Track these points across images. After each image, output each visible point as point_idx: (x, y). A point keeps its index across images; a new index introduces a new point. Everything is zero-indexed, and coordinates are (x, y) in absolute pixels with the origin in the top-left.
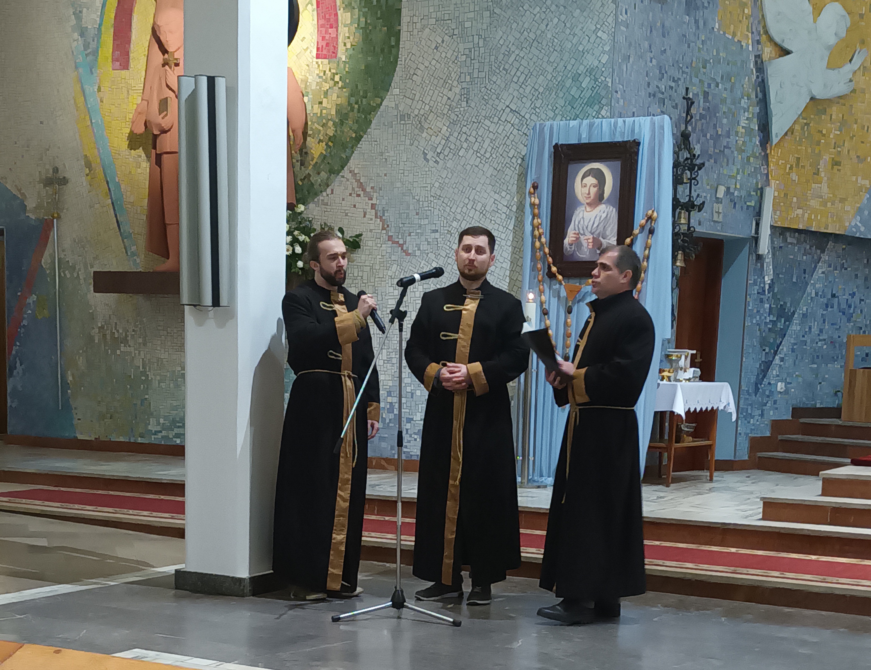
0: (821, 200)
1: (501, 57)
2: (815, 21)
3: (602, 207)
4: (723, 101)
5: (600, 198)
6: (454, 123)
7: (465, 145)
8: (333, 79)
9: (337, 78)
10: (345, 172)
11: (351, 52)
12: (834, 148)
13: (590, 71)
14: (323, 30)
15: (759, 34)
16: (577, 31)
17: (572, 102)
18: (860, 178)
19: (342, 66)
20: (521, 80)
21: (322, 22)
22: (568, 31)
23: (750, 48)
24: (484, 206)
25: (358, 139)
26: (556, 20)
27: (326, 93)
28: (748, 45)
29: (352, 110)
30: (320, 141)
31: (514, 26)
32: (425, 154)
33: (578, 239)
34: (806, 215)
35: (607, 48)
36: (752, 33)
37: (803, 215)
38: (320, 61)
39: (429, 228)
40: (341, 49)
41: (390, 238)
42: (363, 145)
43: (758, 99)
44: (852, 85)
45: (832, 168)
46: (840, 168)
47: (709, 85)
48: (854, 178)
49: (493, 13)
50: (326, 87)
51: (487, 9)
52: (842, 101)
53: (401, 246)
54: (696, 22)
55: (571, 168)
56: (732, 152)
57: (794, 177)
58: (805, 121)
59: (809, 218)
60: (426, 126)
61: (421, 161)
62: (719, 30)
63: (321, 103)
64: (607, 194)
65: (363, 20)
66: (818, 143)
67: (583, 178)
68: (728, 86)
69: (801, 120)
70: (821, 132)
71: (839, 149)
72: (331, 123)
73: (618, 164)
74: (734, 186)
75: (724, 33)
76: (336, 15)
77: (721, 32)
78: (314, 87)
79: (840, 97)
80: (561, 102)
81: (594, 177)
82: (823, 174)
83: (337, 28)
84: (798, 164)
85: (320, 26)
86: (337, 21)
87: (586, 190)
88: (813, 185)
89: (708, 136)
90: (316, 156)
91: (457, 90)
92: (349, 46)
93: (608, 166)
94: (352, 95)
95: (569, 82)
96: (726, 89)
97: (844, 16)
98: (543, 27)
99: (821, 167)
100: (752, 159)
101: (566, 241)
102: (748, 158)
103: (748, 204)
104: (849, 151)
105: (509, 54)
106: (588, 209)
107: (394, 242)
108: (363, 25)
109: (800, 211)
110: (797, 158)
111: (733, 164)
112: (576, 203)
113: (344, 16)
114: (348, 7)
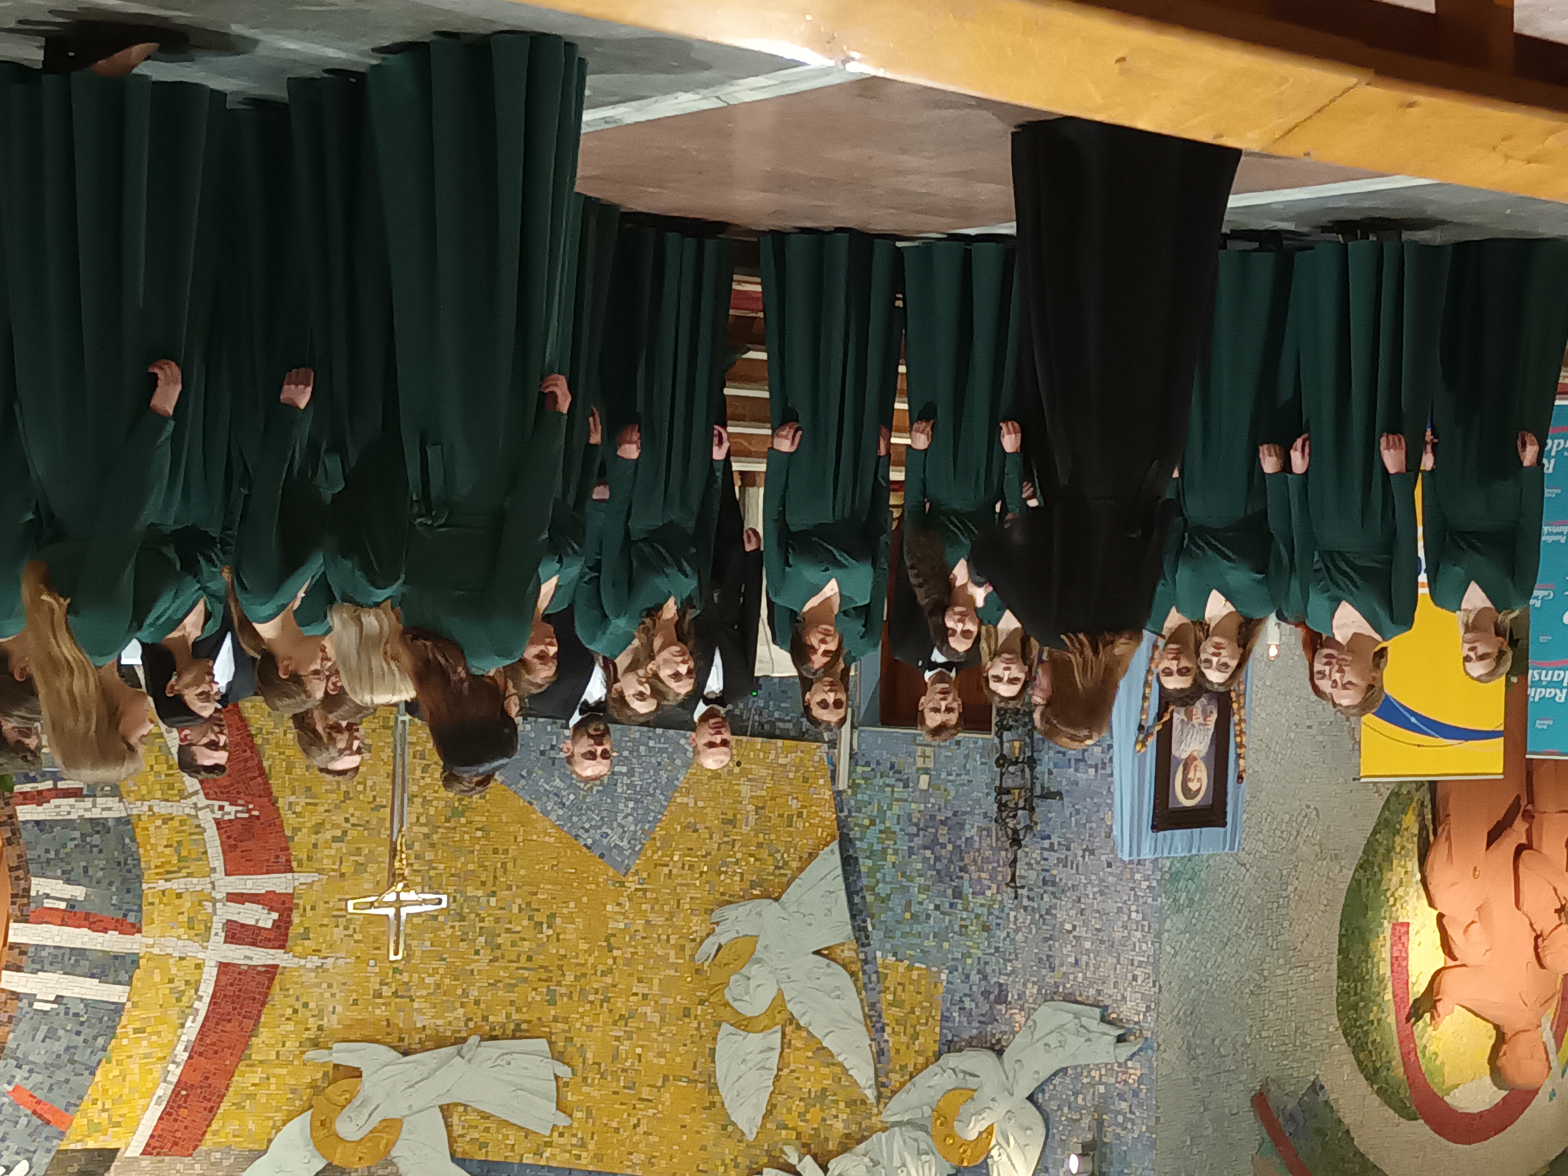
1: (1254, 927)
2: (780, 992)
3: (1184, 756)
4: (925, 889)
5: (1187, 764)
6: (1293, 851)
7: (1284, 827)
8: (1396, 900)
9: (1391, 901)
10: (1386, 794)
11: (1380, 930)
12: (734, 840)
13: (1179, 911)
14: (1404, 955)
15: (864, 972)
16: (1191, 955)
17: (1194, 876)
18: (691, 804)
19: (1388, 915)
20: (1237, 900)
21: (1404, 964)
22: (1198, 954)
23: (879, 954)
24: (1267, 757)
25: (1375, 832)
26: (1209, 966)
27: (1401, 883)
28: (884, 957)
29: (1379, 865)
30: (1407, 829)
31: (1243, 960)
32: (1318, 815)
33: (1205, 719)
34: (772, 756)
35: (1166, 935)
36: (877, 972)
37: (777, 757)
38: (1406, 920)
40: (1388, 933)
42: (1371, 824)
43: (861, 894)
45: (735, 815)
46: (723, 817)
47: (952, 905)
48: (700, 804)
49: (1261, 974)
50: (1401, 891)
51: (1266, 979)
52: (726, 898)
54: (985, 978)
56: (901, 830)
57: (795, 804)
58: (782, 871)
59: (766, 753)
60: (1317, 848)
61: (1321, 807)
62: (940, 972)
63: (1406, 873)
64: (1181, 769)
65: (1370, 966)
66: (760, 845)
67: (1199, 790)
68: (915, 908)
69: (789, 873)
70: (756, 859)
71: (726, 839)
72: (1398, 849)
73: (1171, 805)
74: (896, 789)
75: (929, 968)
76: (1392, 971)
77: (934, 969)
78: (1410, 891)
79: (730, 903)
80: (1203, 875)
81: (1189, 789)
82: (751, 807)
83: (1392, 957)
84: (790, 817)
85: (1406, 959)
86: (1392, 965)
87: (1198, 775)
88: (764, 793)
89: (950, 847)
90: (1410, 813)
91: (1291, 888)
92: (1381, 936)
94: (1379, 882)
95: (1197, 898)
96: (921, 903)
97: (735, 1000)
98: (1219, 959)
99: (752, 818)
100: (867, 822)
101: (1215, 716)
102: (873, 823)
103: (868, 769)
104: (711, 838)
105: (1247, 929)
106: (1195, 754)
108: (1370, 960)
109: (782, 760)
110: (791, 826)
111: (899, 816)
112: (1205, 759)
113: (1385, 969)
114: (1381, 980)
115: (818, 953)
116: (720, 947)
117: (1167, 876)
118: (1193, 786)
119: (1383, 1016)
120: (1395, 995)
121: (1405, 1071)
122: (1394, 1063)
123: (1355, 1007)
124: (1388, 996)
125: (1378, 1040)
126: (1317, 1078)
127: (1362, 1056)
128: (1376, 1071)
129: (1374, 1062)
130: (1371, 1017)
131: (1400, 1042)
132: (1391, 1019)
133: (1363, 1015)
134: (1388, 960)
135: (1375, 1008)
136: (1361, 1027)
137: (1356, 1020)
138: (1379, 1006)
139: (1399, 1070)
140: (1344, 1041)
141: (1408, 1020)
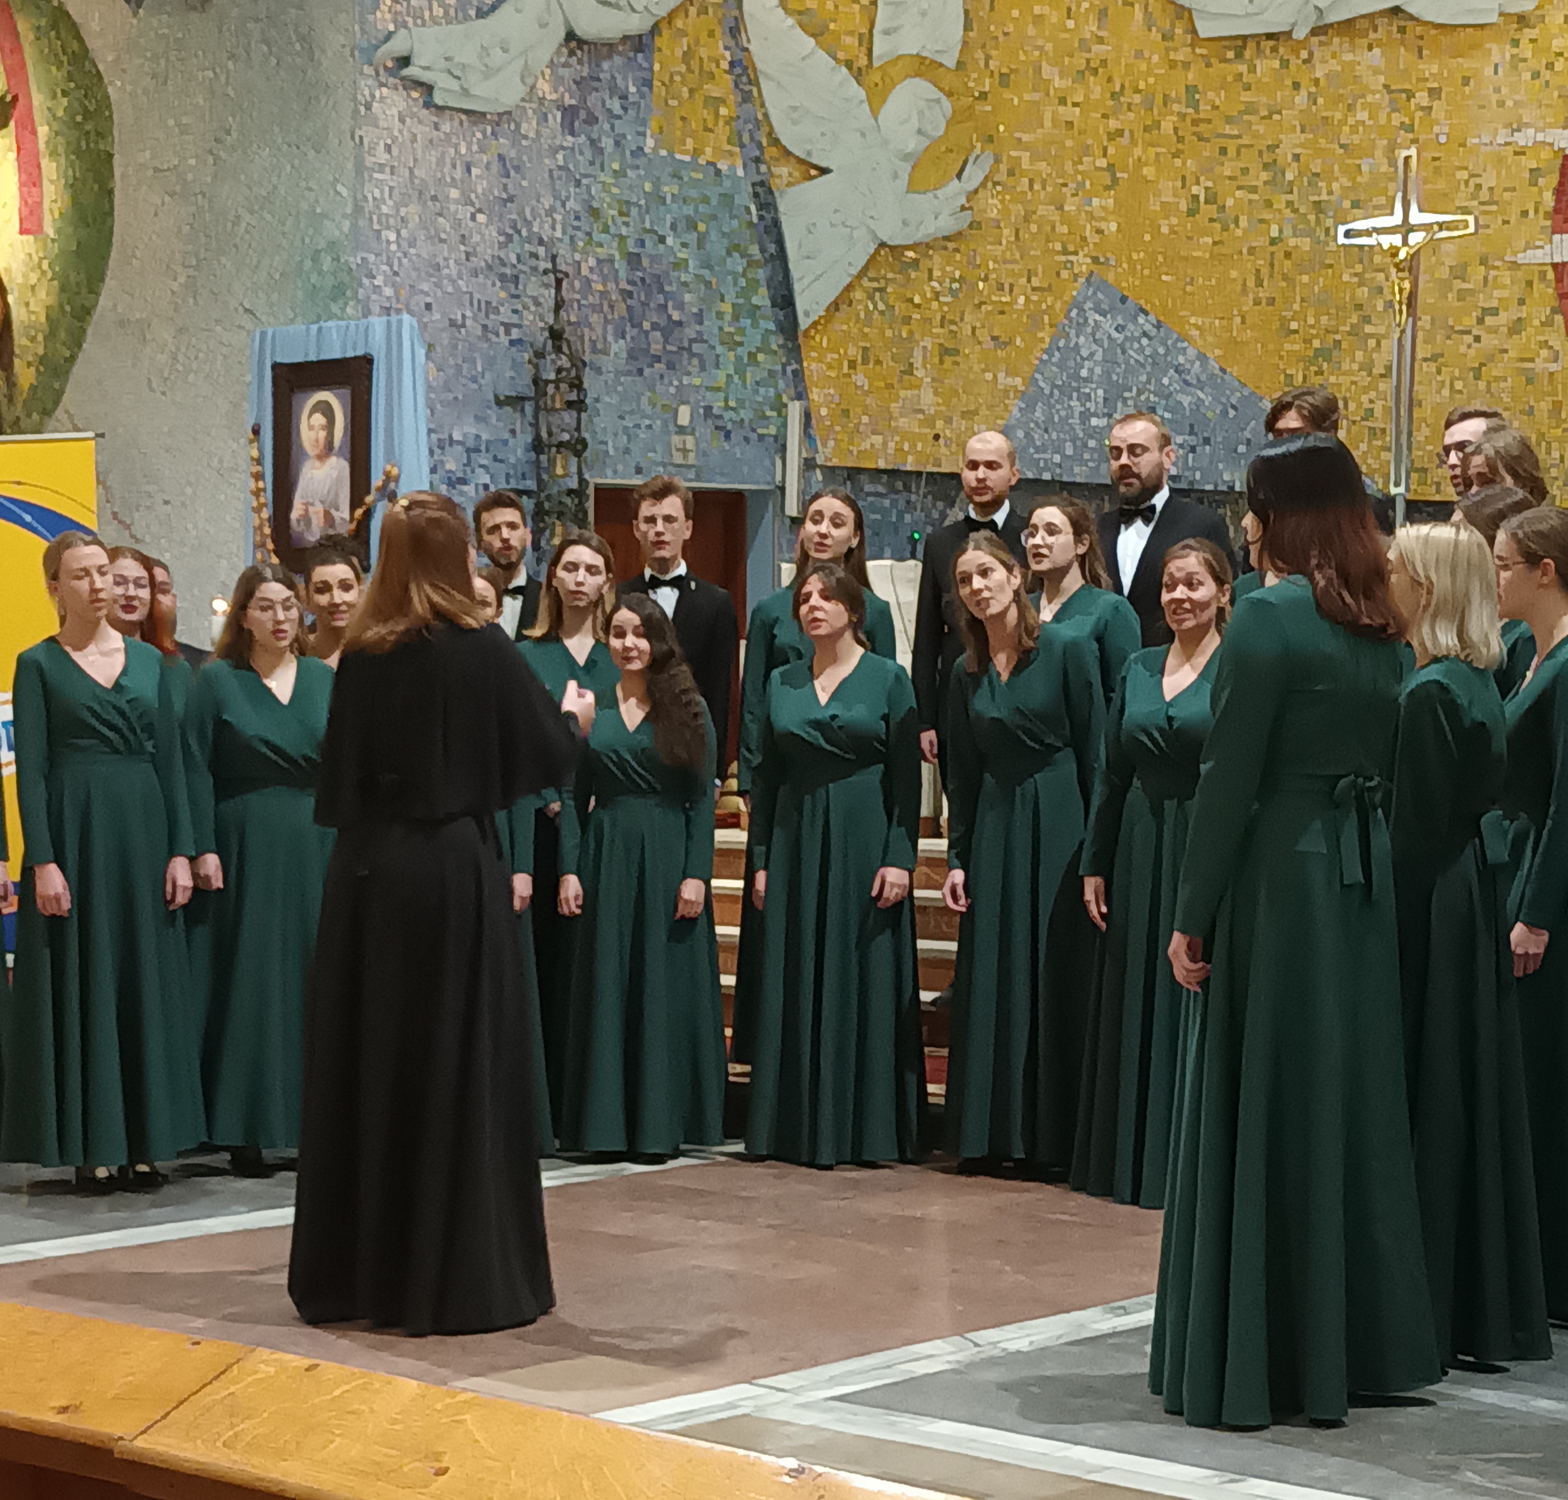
0: (921, 416)
1: (229, 225)
2: (875, 114)
3: (333, 460)
4: (679, 265)
5: (329, 448)
6: (181, 330)
7: (195, 365)
8: (40, 267)
9: (45, 265)
10: (59, 413)
11: (59, 224)
12: (942, 326)
14: (25, 189)
15: (760, 146)
17: (313, 294)
18: (1001, 376)
19: (49, 245)
20: (255, 262)
21: (24, 177)
22: (302, 183)
23: (740, 172)
24: (221, 461)
25: (72, 359)
26: (288, 168)
27: (33, 289)
28: (732, 167)
29: (63, 314)
30: (29, 364)
31: (242, 178)
32: (150, 381)
33: (307, 511)
34: (891, 445)
35: (349, 210)
36: (742, 146)
37: (885, 444)
38: (25, 237)
40: (48, 218)
41: (115, 515)
42: (77, 370)
43: (767, 255)
44: (967, 216)
45: (941, 362)
46: (958, 359)
47: (642, 243)
48: (989, 376)
49: (217, 159)
50: (33, 278)
51: (210, 152)
52: (951, 245)
53: (128, 527)
54: (593, 142)
55: (297, 398)
56: (714, 348)
57: (860, 379)
58: (875, 285)
59: (900, 450)
60: (148, 337)
61: (146, 393)
62: (655, 149)
63: (27, 304)
64: (337, 443)
65: (70, 173)
66: (907, 320)
67: (310, 416)
68: (692, 238)
69: (865, 282)
70: (911, 300)
71: (954, 328)
72: (40, 338)
73: (346, 392)
74: (722, 404)
75: (671, 154)
76: (39, 166)
77: (663, 153)
78: (20, 280)
79: (947, 238)
80: (300, 294)
81: (324, 414)
82: (919, 373)
83: (41, 186)
84: (865, 361)
85: (22, 184)
86: (40, 175)
87: (312, 434)
88: (902, 393)
89: (646, 325)
90: (26, 386)
91: (182, 279)
92: (57, 216)
93: (337, 396)
94: (63, 289)
95: (308, 263)
96: (685, 245)
97: (938, 101)
98: (274, 179)
99: (917, 361)
100: (761, 357)
101: (294, 515)
102: (752, 356)
103: (760, 431)
104: (974, 329)
105: (237, 222)
106: (317, 463)
107: (120, 522)
108: (71, 180)
109: (878, 440)
110: (865, 349)
111: (717, 366)
112: (304, 454)
113: (49, 168)
114: (53, 154)
115: (824, 171)
116: (959, 176)
117: (349, 293)
118: (319, 419)
119: (50, 104)
120: (34, 132)
121: (15, 27)
122: (31, 36)
123: (87, 115)
124: (43, 131)
125: (54, 69)
126: (135, 14)
127: (75, 45)
128: (54, 26)
129: (58, 38)
130: (65, 101)
131: (23, 65)
132: (38, 99)
133: (76, 104)
134: (45, 182)
135: (60, 113)
136: (78, 87)
137: (86, 96)
138: (54, 117)
139: (22, 26)
140: (101, 67)
141: (15, 98)
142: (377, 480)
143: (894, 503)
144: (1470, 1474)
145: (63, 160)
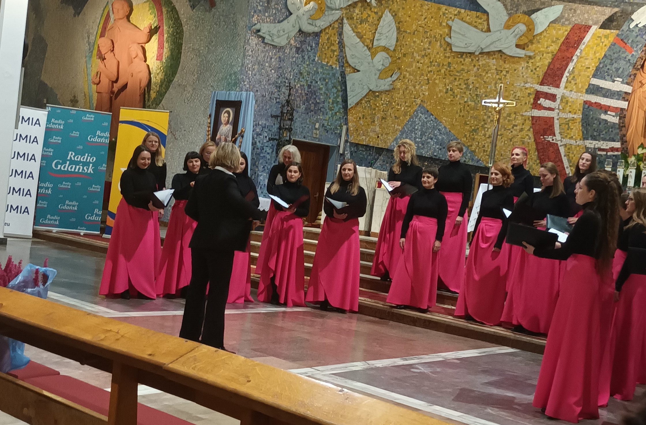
0: (375, 133)
2: (372, 59)
3: (228, 125)
4: (320, 89)
5: (228, 122)
6: (194, 89)
7: (196, 98)
8: (160, 68)
9: (162, 68)
10: (161, 105)
11: (167, 59)
12: (383, 112)
13: (235, 73)
15: (343, 63)
16: (232, 57)
17: (229, 84)
18: (396, 126)
19: (163, 64)
20: (215, 74)
21: (159, 46)
22: (229, 57)
23: (338, 68)
24: (200, 122)
25: (166, 92)
26: (226, 53)
27: (158, 74)
28: (336, 67)
29: (165, 81)
30: (154, 92)
31: (215, 54)
32: (185, 100)
33: (220, 137)
34: (367, 139)
35: (240, 65)
36: (339, 62)
37: (366, 139)
38: (157, 61)
39: (183, 129)
40: (164, 57)
41: (171, 132)
42: (167, 95)
43: (342, 89)
44: (392, 86)
46: (386, 120)
47: (312, 82)
48: (393, 125)
49: (209, 48)
50: (158, 71)
51: (207, 46)
52: (387, 93)
53: (174, 135)
54: (303, 57)
56: (326, 110)
57: (361, 122)
59: (369, 140)
60: (186, 89)
61: (183, 103)
63: (156, 78)
64: (230, 121)
65: (171, 47)
66: (375, 109)
67: (224, 113)
68: (324, 83)
69: (365, 99)
70: (376, 105)
71: (386, 113)
72: (158, 86)
74: (327, 124)
75: (322, 62)
76: (163, 44)
77: (319, 61)
78: (155, 71)
80: (226, 84)
81: (227, 113)
82: (376, 123)
83: (163, 49)
84: (363, 118)
85: (158, 48)
86: (163, 46)
87: (224, 119)
88: (371, 127)
89: (310, 102)
90: (153, 98)
91: (196, 76)
92: (166, 57)
94: (165, 75)
95: (228, 76)
96: (322, 84)
97: (388, 58)
98: (222, 55)
99: (376, 119)
100: (338, 114)
101: (217, 138)
102: (336, 113)
103: (335, 132)
104: (391, 114)
105: (212, 64)
106: (225, 126)
108: (171, 49)
109: (364, 137)
110: (363, 115)
111: (327, 115)
112: (221, 123)
113: (166, 45)
114: (167, 41)
115: (358, 71)
116: (391, 76)
117: (238, 85)
118: (226, 115)
119: (168, 29)
120: (163, 36)
121: (162, 9)
122: (166, 12)
123: (177, 33)
124: (166, 36)
125: (170, 21)
126: (192, 10)
127: (176, 16)
128: (172, 11)
129: (172, 13)
130: (172, 29)
131: (163, 19)
132: (165, 28)
133: (175, 31)
134: (164, 48)
135: (170, 32)
136: (176, 26)
137: (177, 29)
138: (169, 33)
139: (164, 10)
140: (182, 22)
141: (160, 27)
142: (239, 132)
143: (366, 153)
144: (489, 410)
145: (170, 43)
